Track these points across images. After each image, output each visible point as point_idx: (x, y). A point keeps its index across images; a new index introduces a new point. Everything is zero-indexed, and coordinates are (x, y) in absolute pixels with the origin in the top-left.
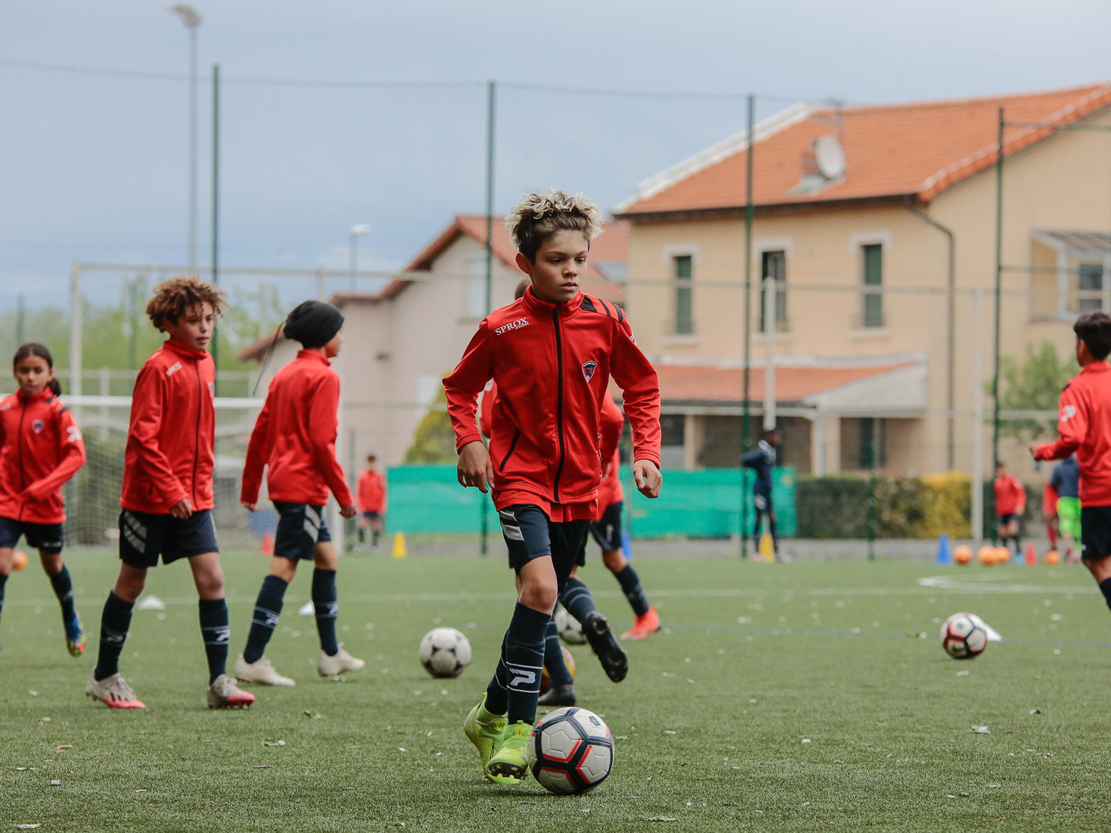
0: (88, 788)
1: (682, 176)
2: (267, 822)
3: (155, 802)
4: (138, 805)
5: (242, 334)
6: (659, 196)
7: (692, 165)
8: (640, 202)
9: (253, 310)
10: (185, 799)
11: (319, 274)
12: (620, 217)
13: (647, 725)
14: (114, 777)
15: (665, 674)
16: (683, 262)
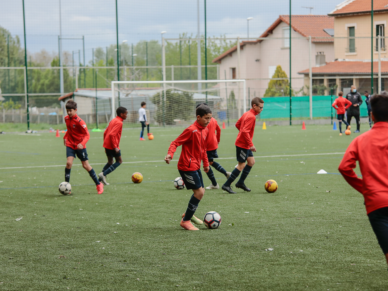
6: (344, 8)
8: (338, 11)
12: (331, 15)
16: (351, 29)
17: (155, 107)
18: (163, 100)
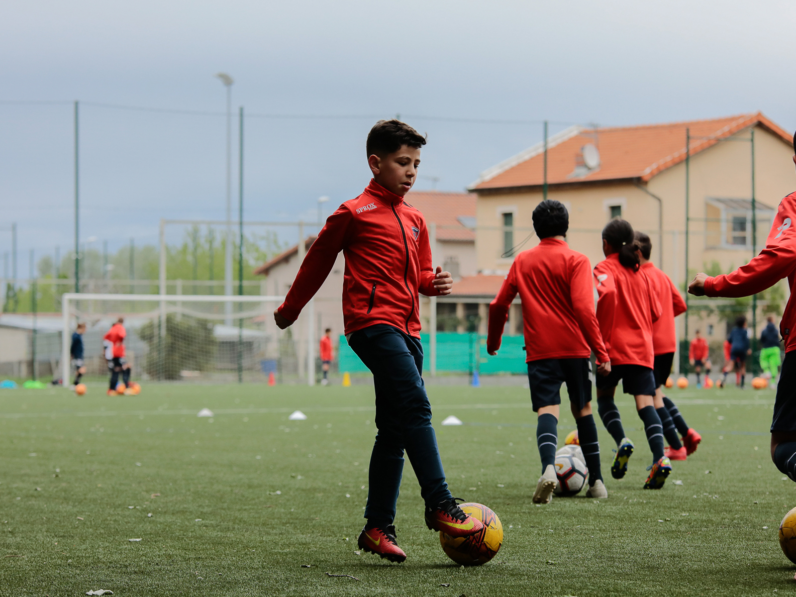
0: (169, 519)
1: (507, 167)
2: (270, 538)
3: (206, 526)
4: (197, 528)
5: (257, 259)
6: (494, 179)
7: (512, 161)
8: (483, 183)
9: (262, 245)
10: (224, 525)
11: (300, 225)
12: (472, 191)
13: (487, 481)
14: (183, 512)
15: (498, 452)
16: (508, 216)
17: (144, 347)
18: (159, 334)
